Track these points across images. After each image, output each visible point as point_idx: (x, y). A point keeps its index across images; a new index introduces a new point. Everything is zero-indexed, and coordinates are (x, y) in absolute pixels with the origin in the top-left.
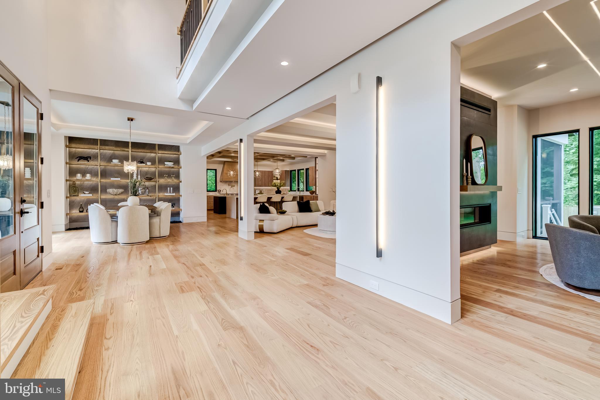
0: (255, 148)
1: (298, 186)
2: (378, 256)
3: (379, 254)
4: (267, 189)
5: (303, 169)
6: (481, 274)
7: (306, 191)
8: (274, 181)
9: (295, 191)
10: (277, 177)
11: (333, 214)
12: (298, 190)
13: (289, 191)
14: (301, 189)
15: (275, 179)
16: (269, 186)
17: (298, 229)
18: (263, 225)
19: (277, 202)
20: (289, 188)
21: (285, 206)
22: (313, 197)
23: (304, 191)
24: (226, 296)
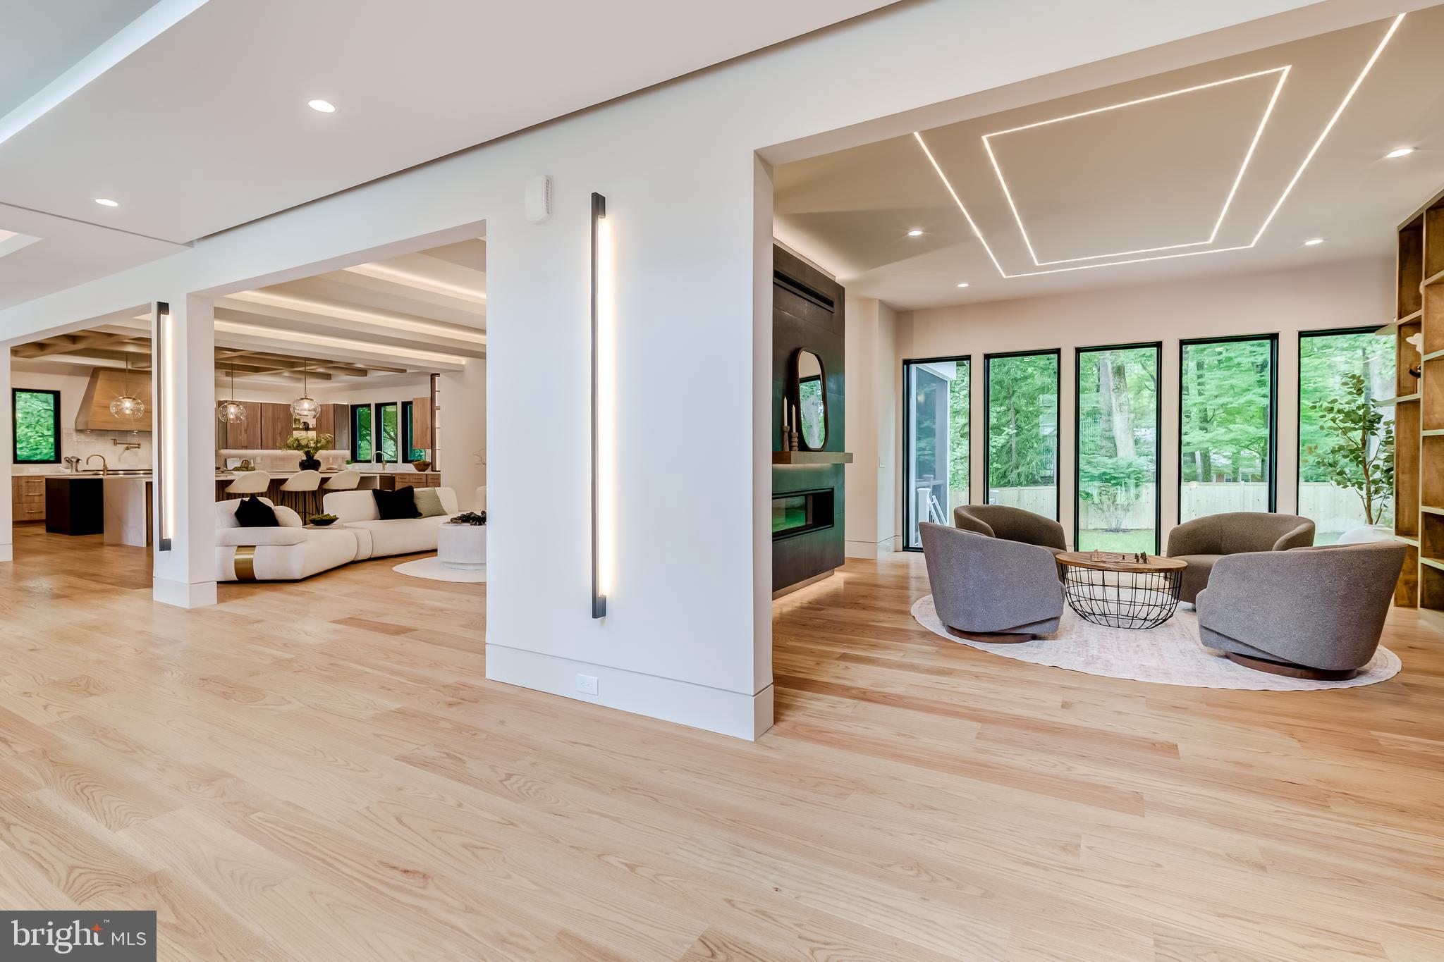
0: (217, 333)
1: (379, 447)
2: (595, 616)
3: (599, 609)
4: (268, 456)
5: (395, 404)
6: (815, 627)
7: (403, 462)
8: (294, 432)
9: (369, 461)
10: (305, 423)
11: (480, 520)
12: (379, 459)
13: (348, 463)
14: (386, 457)
15: (298, 429)
16: (274, 448)
17: (377, 564)
18: (251, 562)
19: (305, 492)
20: (347, 453)
21: (331, 504)
22: (424, 478)
23: (396, 462)
24: (92, 792)
